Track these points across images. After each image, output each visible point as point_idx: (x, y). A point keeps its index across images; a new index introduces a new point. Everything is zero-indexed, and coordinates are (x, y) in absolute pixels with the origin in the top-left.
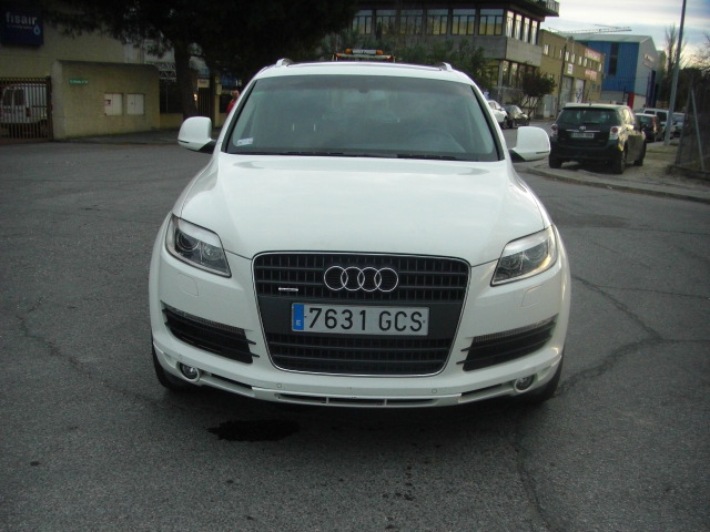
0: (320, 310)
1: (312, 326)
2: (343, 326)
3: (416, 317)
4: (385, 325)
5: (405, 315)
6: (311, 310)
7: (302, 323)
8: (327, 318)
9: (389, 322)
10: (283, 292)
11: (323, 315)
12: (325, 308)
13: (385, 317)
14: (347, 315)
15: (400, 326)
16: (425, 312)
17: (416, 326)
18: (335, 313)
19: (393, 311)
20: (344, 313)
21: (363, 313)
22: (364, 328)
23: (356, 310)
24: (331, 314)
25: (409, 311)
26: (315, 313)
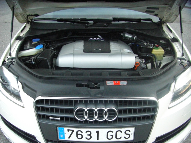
0: (73, 131)
1: (69, 138)
2: (86, 138)
3: (127, 132)
4: (110, 137)
5: (121, 132)
6: (68, 130)
7: (64, 136)
8: (77, 135)
9: (112, 136)
10: (52, 120)
11: (75, 133)
12: (76, 130)
13: (110, 134)
14: (89, 133)
15: (118, 137)
16: (132, 130)
17: (127, 136)
18: (82, 132)
19: (114, 130)
20: (87, 132)
21: (98, 132)
22: (98, 139)
23: (94, 131)
24: (79, 133)
25: (123, 130)
26: (71, 132)
